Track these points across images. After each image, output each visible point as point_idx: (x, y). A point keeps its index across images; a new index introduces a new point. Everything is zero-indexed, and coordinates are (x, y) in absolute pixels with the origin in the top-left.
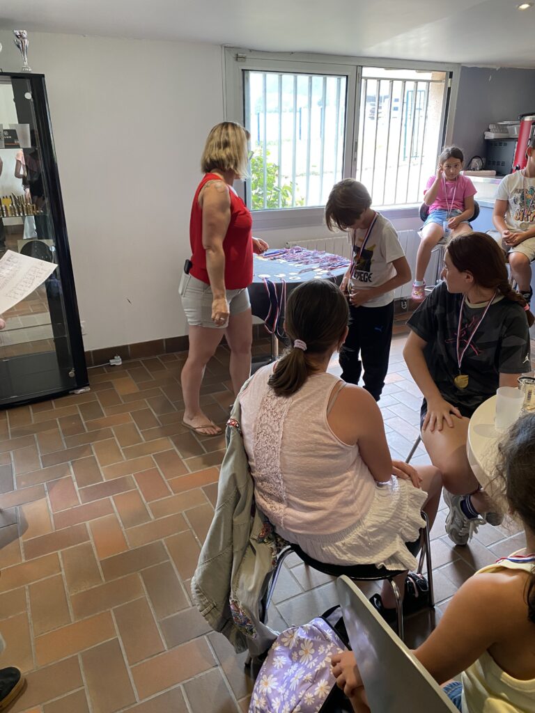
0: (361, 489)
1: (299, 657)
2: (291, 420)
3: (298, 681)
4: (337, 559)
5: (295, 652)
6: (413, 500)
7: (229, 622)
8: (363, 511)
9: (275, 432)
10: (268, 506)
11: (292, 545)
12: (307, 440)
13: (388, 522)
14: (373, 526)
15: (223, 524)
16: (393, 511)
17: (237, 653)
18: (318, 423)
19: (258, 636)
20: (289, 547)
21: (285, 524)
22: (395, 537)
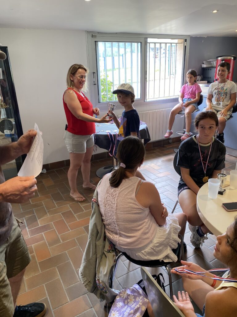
0: (151, 227)
1: (128, 303)
2: (120, 198)
3: (127, 313)
4: (142, 258)
5: (126, 300)
6: (175, 230)
7: (97, 288)
8: (153, 236)
9: (113, 204)
10: (111, 237)
11: (123, 252)
12: (127, 206)
13: (164, 241)
14: (158, 243)
15: (91, 245)
16: (166, 236)
17: (100, 302)
18: (132, 199)
19: (109, 294)
20: (122, 253)
21: (119, 244)
22: (167, 247)
